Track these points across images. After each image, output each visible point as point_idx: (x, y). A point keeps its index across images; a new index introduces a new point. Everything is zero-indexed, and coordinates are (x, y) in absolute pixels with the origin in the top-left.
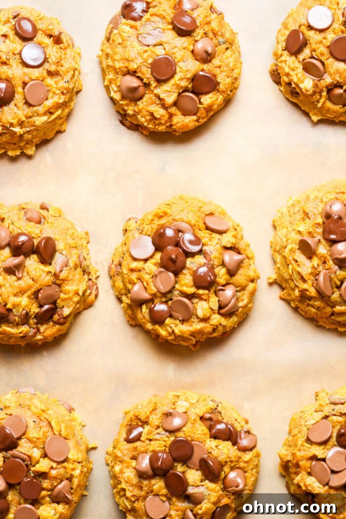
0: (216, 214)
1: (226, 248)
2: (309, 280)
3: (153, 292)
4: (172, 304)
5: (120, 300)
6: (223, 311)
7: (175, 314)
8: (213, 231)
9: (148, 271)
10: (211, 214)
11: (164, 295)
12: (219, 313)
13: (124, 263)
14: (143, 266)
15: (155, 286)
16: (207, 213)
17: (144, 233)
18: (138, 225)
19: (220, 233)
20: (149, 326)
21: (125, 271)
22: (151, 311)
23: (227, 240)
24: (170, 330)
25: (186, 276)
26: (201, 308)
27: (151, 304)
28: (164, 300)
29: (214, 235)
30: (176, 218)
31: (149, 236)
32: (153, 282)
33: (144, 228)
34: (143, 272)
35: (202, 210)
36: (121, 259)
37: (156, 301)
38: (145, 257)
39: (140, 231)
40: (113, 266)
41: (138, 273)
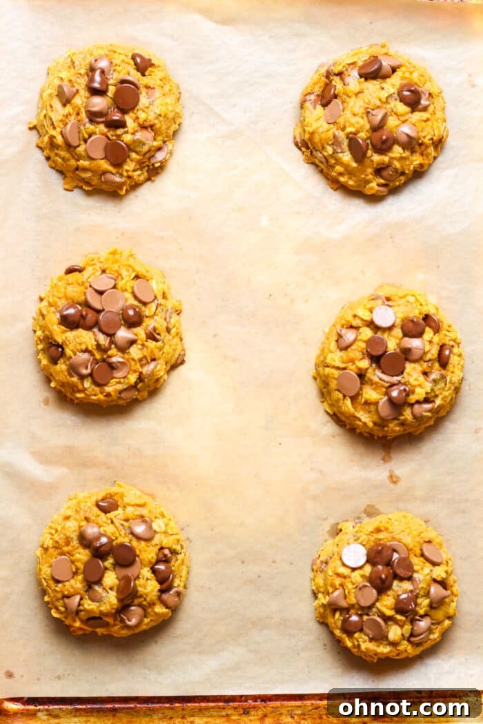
0: (434, 543)
1: (435, 581)
2: (58, 127)
3: (352, 603)
4: (367, 620)
5: (315, 595)
6: (413, 639)
7: (367, 630)
8: (427, 560)
9: (353, 581)
10: (429, 542)
11: (362, 608)
12: (408, 640)
13: (331, 565)
14: (350, 574)
15: (355, 598)
16: (427, 540)
17: (360, 541)
18: (355, 530)
19: (434, 564)
20: (338, 632)
21: (330, 573)
22: (345, 621)
23: (439, 572)
24: (356, 643)
25: (389, 598)
26: (394, 632)
27: (345, 613)
28: (359, 612)
29: (427, 564)
30: (395, 536)
31: (363, 545)
32: (355, 593)
33: (361, 536)
34: (348, 580)
35: (422, 535)
36: (329, 559)
37: (352, 611)
38: (354, 566)
39: (356, 538)
40: (318, 561)
41: (343, 580)
